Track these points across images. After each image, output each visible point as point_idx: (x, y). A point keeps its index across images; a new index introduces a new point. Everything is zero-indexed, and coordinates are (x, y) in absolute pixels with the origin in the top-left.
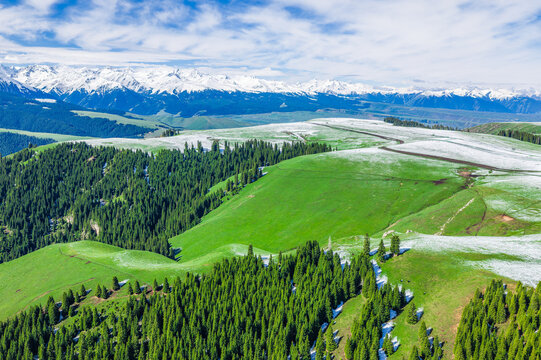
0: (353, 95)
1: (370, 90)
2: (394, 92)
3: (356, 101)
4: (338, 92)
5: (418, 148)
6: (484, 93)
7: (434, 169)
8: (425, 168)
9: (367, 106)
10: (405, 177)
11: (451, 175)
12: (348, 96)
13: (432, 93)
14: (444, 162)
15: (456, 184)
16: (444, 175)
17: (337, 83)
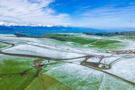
0: (12, 26)
1: (16, 25)
2: (23, 25)
3: (12, 28)
4: (7, 25)
5: (17, 50)
6: (46, 26)
7: (22, 63)
8: (17, 64)
9: (16, 29)
10: (5, 72)
11: (30, 67)
12: (10, 26)
13: (33, 26)
14: (28, 58)
15: (32, 73)
16: (27, 67)
17: (6, 23)
